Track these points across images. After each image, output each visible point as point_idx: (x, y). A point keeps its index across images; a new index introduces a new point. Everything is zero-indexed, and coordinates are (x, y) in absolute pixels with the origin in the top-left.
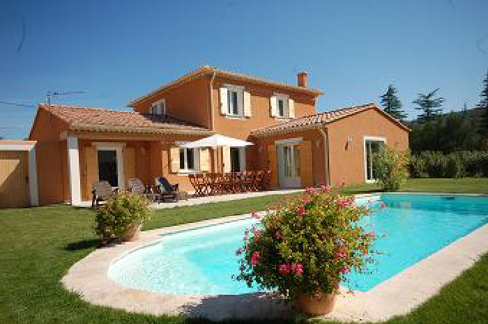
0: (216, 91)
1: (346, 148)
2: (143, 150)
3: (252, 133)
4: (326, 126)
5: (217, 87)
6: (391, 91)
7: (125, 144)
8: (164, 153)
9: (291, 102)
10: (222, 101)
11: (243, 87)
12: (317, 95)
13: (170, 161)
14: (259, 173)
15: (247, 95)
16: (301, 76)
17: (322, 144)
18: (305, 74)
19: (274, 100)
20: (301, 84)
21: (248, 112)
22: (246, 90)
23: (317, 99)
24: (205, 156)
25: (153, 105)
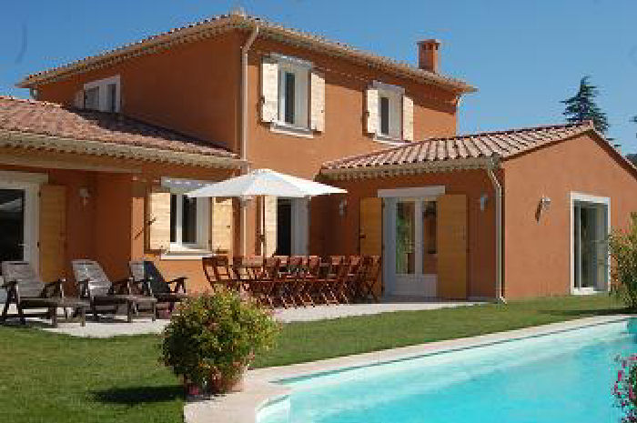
0: (255, 68)
1: (537, 216)
2: (84, 192)
3: (323, 168)
4: (502, 165)
5: (257, 62)
6: (585, 90)
7: (45, 177)
8: (137, 204)
9: (408, 103)
10: (265, 92)
11: (310, 64)
12: (461, 90)
13: (148, 223)
14: (336, 261)
15: (318, 83)
16: (428, 48)
17: (491, 203)
18: (437, 45)
19: (373, 97)
20: (427, 64)
21: (318, 121)
22: (318, 70)
23: (461, 102)
24: (223, 214)
25: (87, 86)
